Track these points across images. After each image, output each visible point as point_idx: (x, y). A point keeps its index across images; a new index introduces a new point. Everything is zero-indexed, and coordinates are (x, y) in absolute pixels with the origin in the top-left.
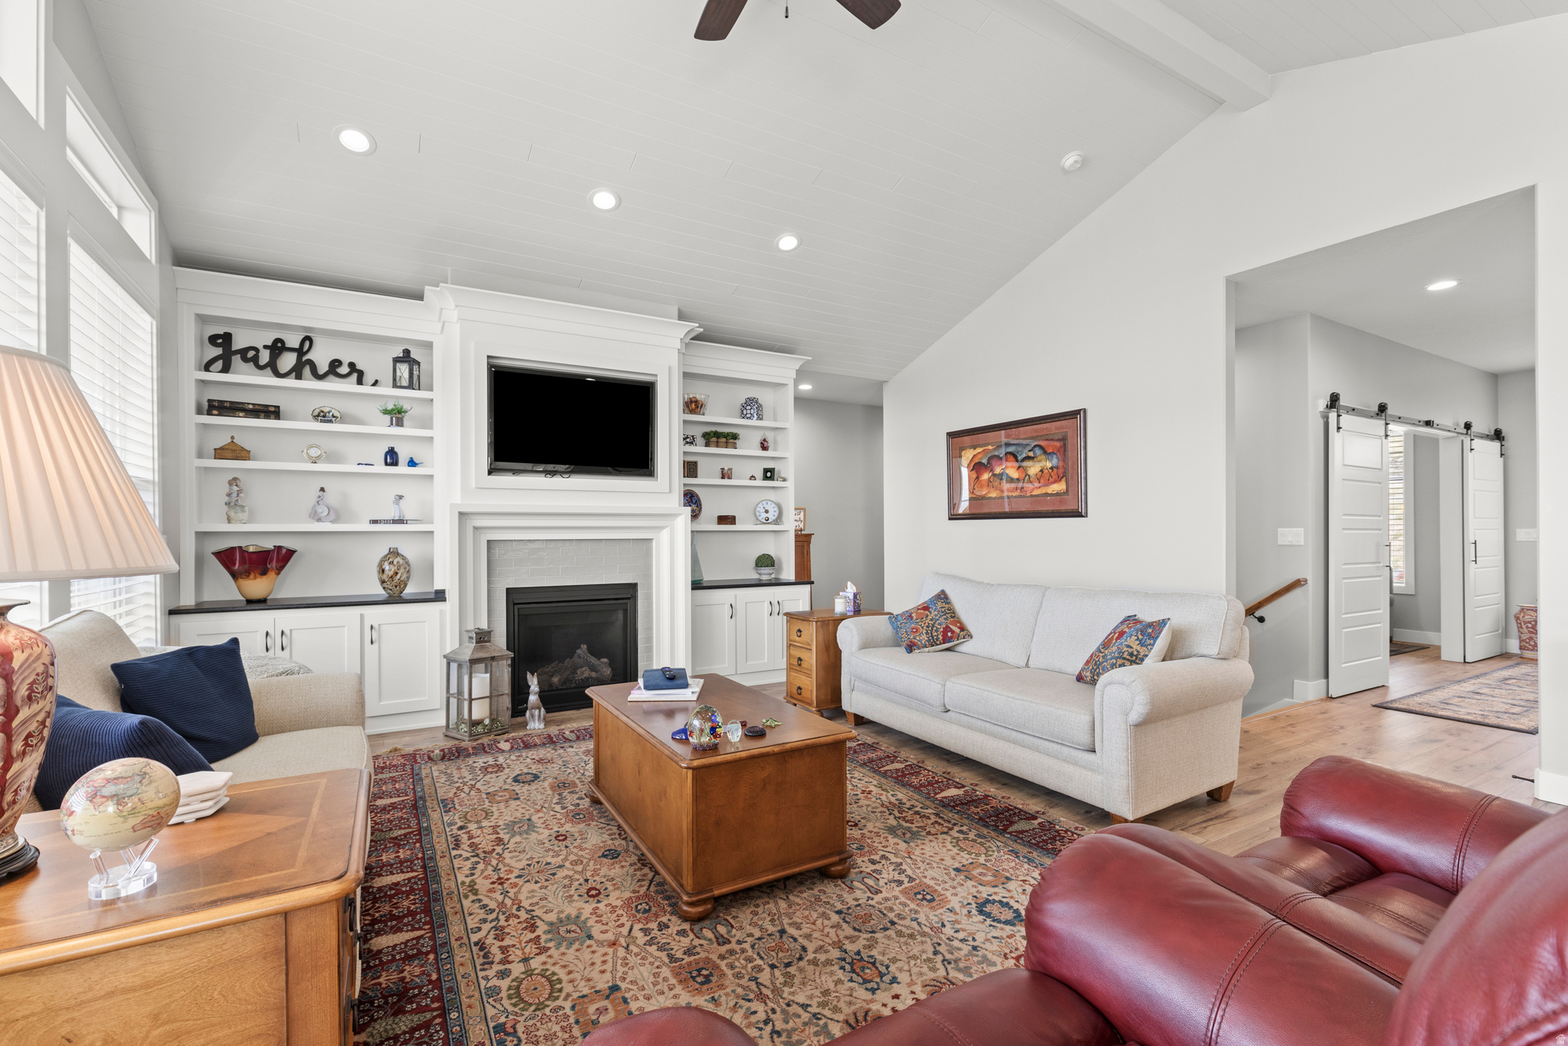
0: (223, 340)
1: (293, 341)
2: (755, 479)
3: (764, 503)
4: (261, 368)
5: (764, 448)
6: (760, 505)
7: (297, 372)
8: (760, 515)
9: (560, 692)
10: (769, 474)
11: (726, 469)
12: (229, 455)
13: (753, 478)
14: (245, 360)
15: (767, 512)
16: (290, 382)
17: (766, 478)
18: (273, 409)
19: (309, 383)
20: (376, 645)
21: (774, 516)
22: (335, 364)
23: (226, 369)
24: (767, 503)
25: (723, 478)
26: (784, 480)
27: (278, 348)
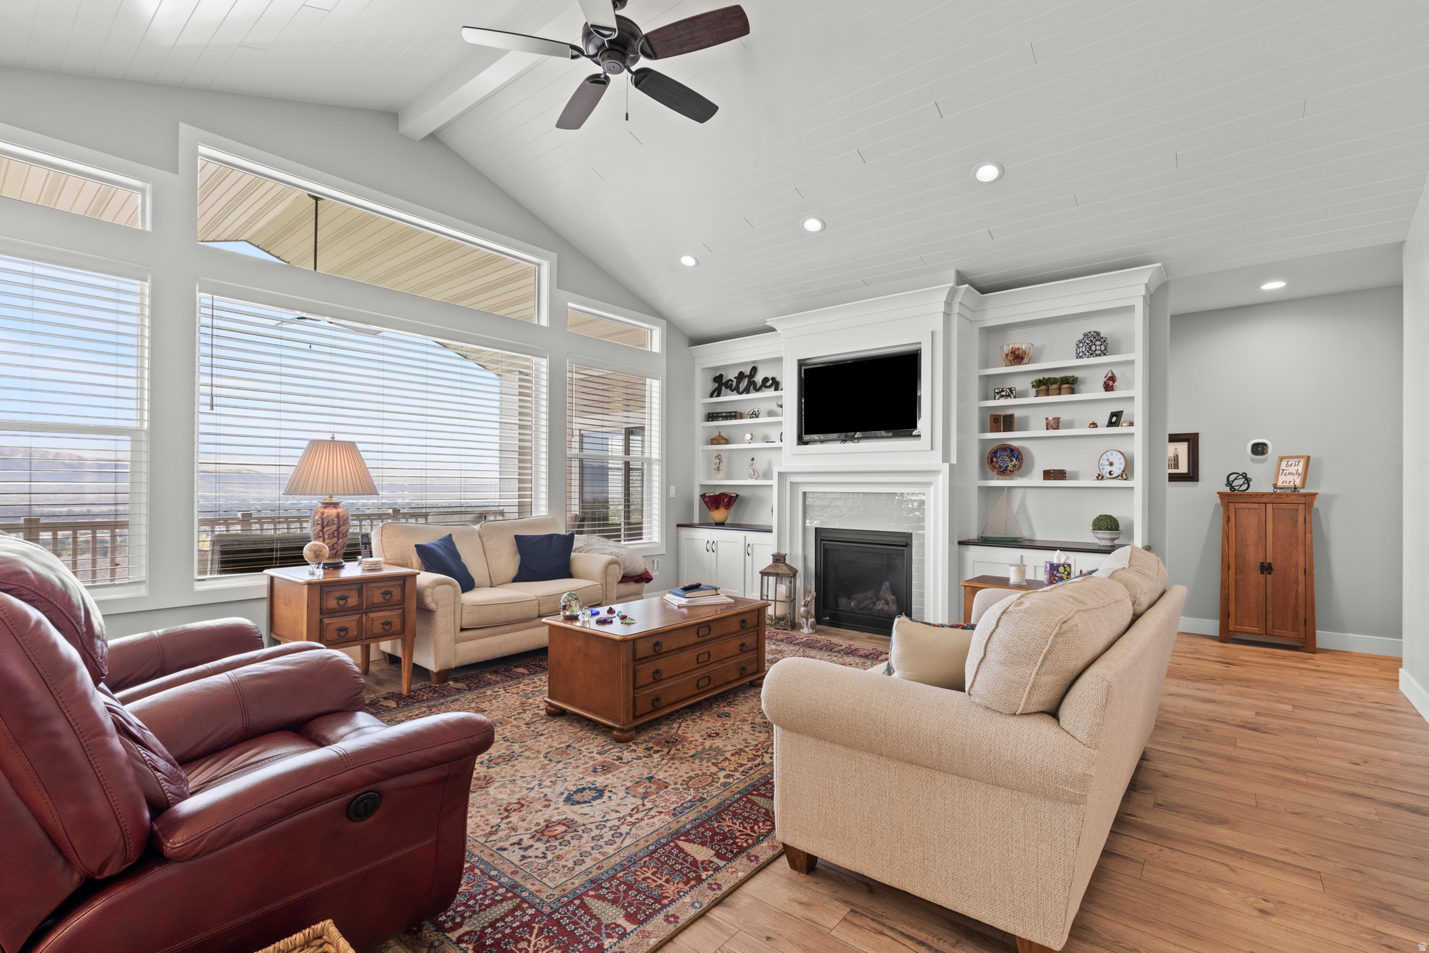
0: (718, 379)
1: (747, 371)
2: (1097, 427)
3: (1109, 453)
4: (733, 391)
5: (1108, 387)
6: (1104, 457)
7: (747, 391)
8: (1103, 469)
9: (857, 615)
10: (1115, 419)
11: (1050, 418)
12: (716, 442)
13: (1094, 425)
14: (726, 388)
15: (1111, 464)
16: (744, 396)
17: (1111, 424)
18: (733, 414)
19: (753, 395)
20: (751, 556)
21: (1120, 469)
22: (766, 380)
23: (718, 395)
24: (1112, 455)
25: (1048, 429)
26: (1131, 424)
27: (741, 376)
